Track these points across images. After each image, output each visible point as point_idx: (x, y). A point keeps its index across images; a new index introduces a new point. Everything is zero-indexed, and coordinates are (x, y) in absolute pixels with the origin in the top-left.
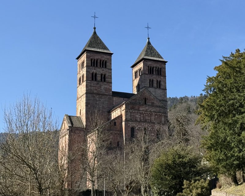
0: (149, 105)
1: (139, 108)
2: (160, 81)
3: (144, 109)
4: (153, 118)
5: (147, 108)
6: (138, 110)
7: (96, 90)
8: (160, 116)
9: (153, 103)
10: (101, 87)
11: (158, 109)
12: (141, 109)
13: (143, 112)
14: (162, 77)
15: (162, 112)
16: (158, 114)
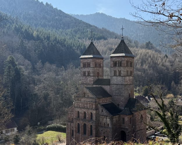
0: (86, 97)
1: (81, 100)
2: (121, 71)
3: (83, 100)
4: (88, 105)
5: (85, 99)
6: (81, 101)
7: (85, 81)
8: (92, 104)
9: (88, 96)
10: (87, 79)
11: (91, 100)
12: (82, 100)
13: (83, 102)
14: (122, 68)
15: (93, 101)
16: (91, 103)
